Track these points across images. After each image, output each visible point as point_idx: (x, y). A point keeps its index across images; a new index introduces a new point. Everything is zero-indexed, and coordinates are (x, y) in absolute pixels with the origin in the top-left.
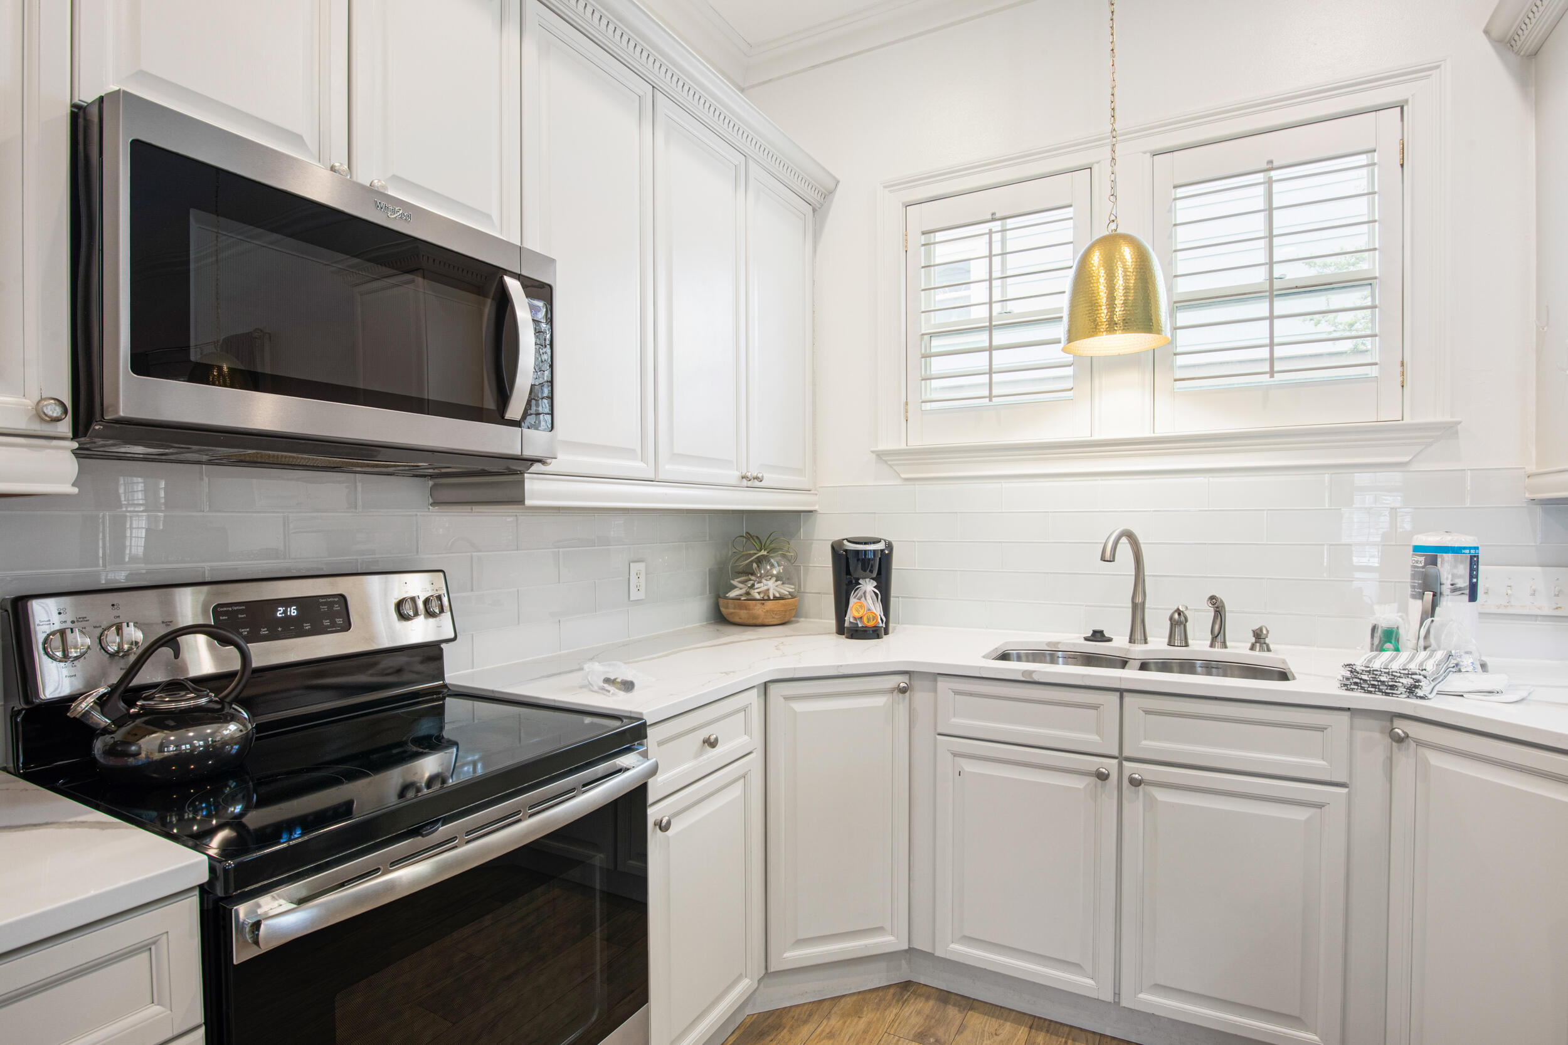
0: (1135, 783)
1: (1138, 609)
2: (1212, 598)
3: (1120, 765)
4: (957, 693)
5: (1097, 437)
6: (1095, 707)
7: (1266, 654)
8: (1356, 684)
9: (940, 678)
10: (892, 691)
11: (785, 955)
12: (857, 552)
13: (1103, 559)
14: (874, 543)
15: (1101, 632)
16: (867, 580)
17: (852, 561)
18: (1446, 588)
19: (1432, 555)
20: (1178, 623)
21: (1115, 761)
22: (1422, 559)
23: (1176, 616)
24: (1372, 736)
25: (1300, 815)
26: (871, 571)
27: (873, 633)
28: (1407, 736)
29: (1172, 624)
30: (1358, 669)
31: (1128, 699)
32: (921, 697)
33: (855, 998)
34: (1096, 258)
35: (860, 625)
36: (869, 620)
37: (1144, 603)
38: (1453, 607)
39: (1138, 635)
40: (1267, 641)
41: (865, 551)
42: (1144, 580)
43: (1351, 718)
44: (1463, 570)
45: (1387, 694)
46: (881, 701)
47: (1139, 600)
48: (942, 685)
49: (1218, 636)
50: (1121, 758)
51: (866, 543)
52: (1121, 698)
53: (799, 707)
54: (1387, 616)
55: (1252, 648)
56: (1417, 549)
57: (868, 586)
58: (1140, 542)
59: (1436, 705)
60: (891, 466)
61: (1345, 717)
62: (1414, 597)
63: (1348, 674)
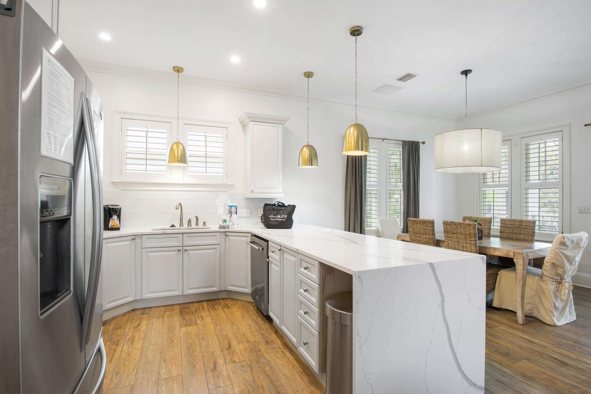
0: (186, 250)
1: (181, 219)
2: (196, 216)
3: (183, 248)
4: (147, 238)
5: (171, 182)
6: (178, 237)
7: (206, 226)
8: (221, 228)
9: (143, 236)
10: (131, 240)
11: (106, 306)
12: (113, 208)
13: (176, 209)
14: (118, 206)
15: (174, 225)
16: (115, 216)
17: (111, 211)
18: (233, 212)
19: (231, 207)
20: (189, 222)
21: (182, 247)
22: (230, 208)
23: (189, 220)
24: (223, 235)
25: (213, 251)
26: (117, 214)
27: (118, 229)
28: (227, 235)
29: (188, 222)
30: (221, 225)
31: (184, 235)
32: (138, 241)
33: (122, 314)
34: (175, 146)
35: (113, 227)
36: (116, 226)
37: (183, 218)
38: (234, 215)
39: (182, 225)
40: (206, 224)
41: (116, 208)
42: (182, 213)
43: (220, 233)
44: (235, 209)
45: (225, 229)
46: (128, 242)
47: (182, 218)
48: (143, 237)
49: (197, 224)
50: (183, 246)
51: (115, 206)
52: (183, 235)
53: (109, 245)
54: (225, 217)
55: (203, 226)
56: (229, 206)
57: (115, 217)
58: (182, 205)
59: (231, 229)
60: (116, 186)
61: (219, 233)
62: (228, 214)
63: (220, 226)
